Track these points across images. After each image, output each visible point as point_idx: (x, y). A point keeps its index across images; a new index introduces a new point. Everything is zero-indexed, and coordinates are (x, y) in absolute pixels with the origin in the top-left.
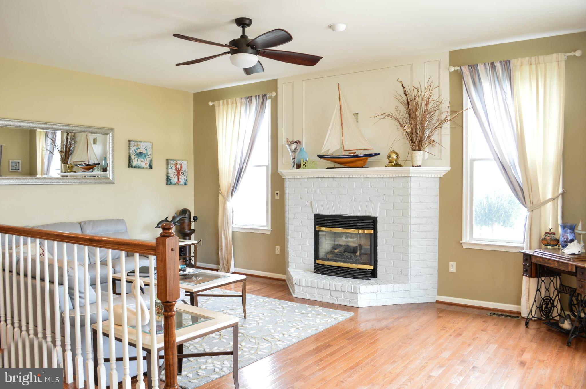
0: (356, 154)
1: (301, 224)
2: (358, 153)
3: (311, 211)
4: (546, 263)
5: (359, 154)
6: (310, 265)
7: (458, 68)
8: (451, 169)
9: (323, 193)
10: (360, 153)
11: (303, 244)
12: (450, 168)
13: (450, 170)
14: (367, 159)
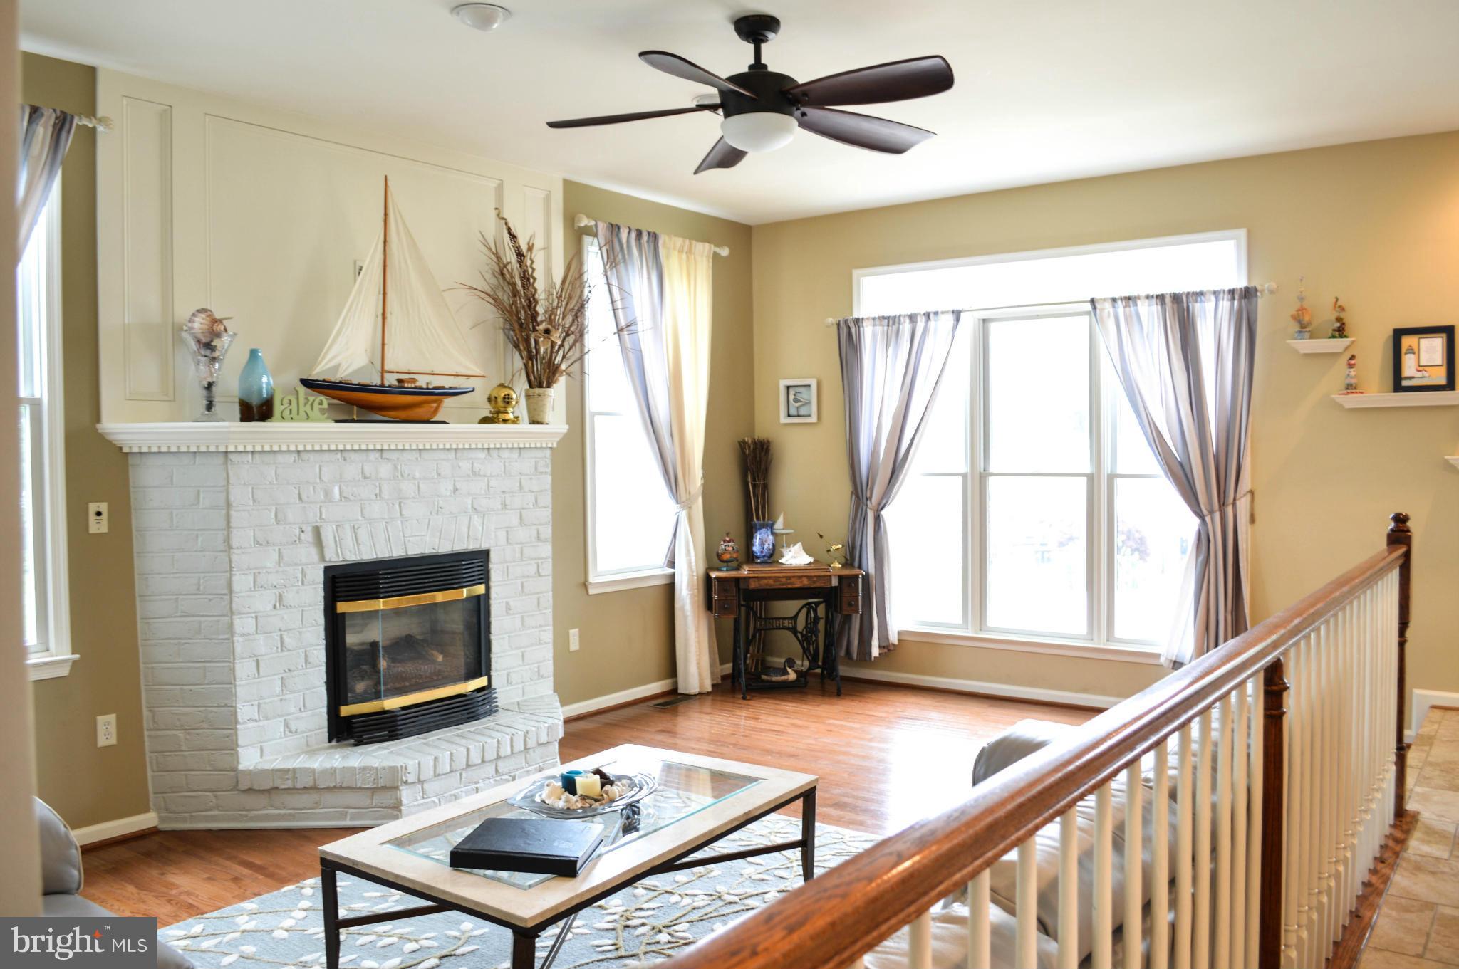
0: (418, 384)
1: (278, 605)
2: (422, 382)
3: (316, 558)
4: (783, 584)
5: (425, 386)
6: (313, 733)
7: (592, 223)
8: (568, 430)
9: (351, 497)
10: (428, 384)
11: (289, 670)
12: (567, 427)
13: (565, 431)
14: (439, 402)
